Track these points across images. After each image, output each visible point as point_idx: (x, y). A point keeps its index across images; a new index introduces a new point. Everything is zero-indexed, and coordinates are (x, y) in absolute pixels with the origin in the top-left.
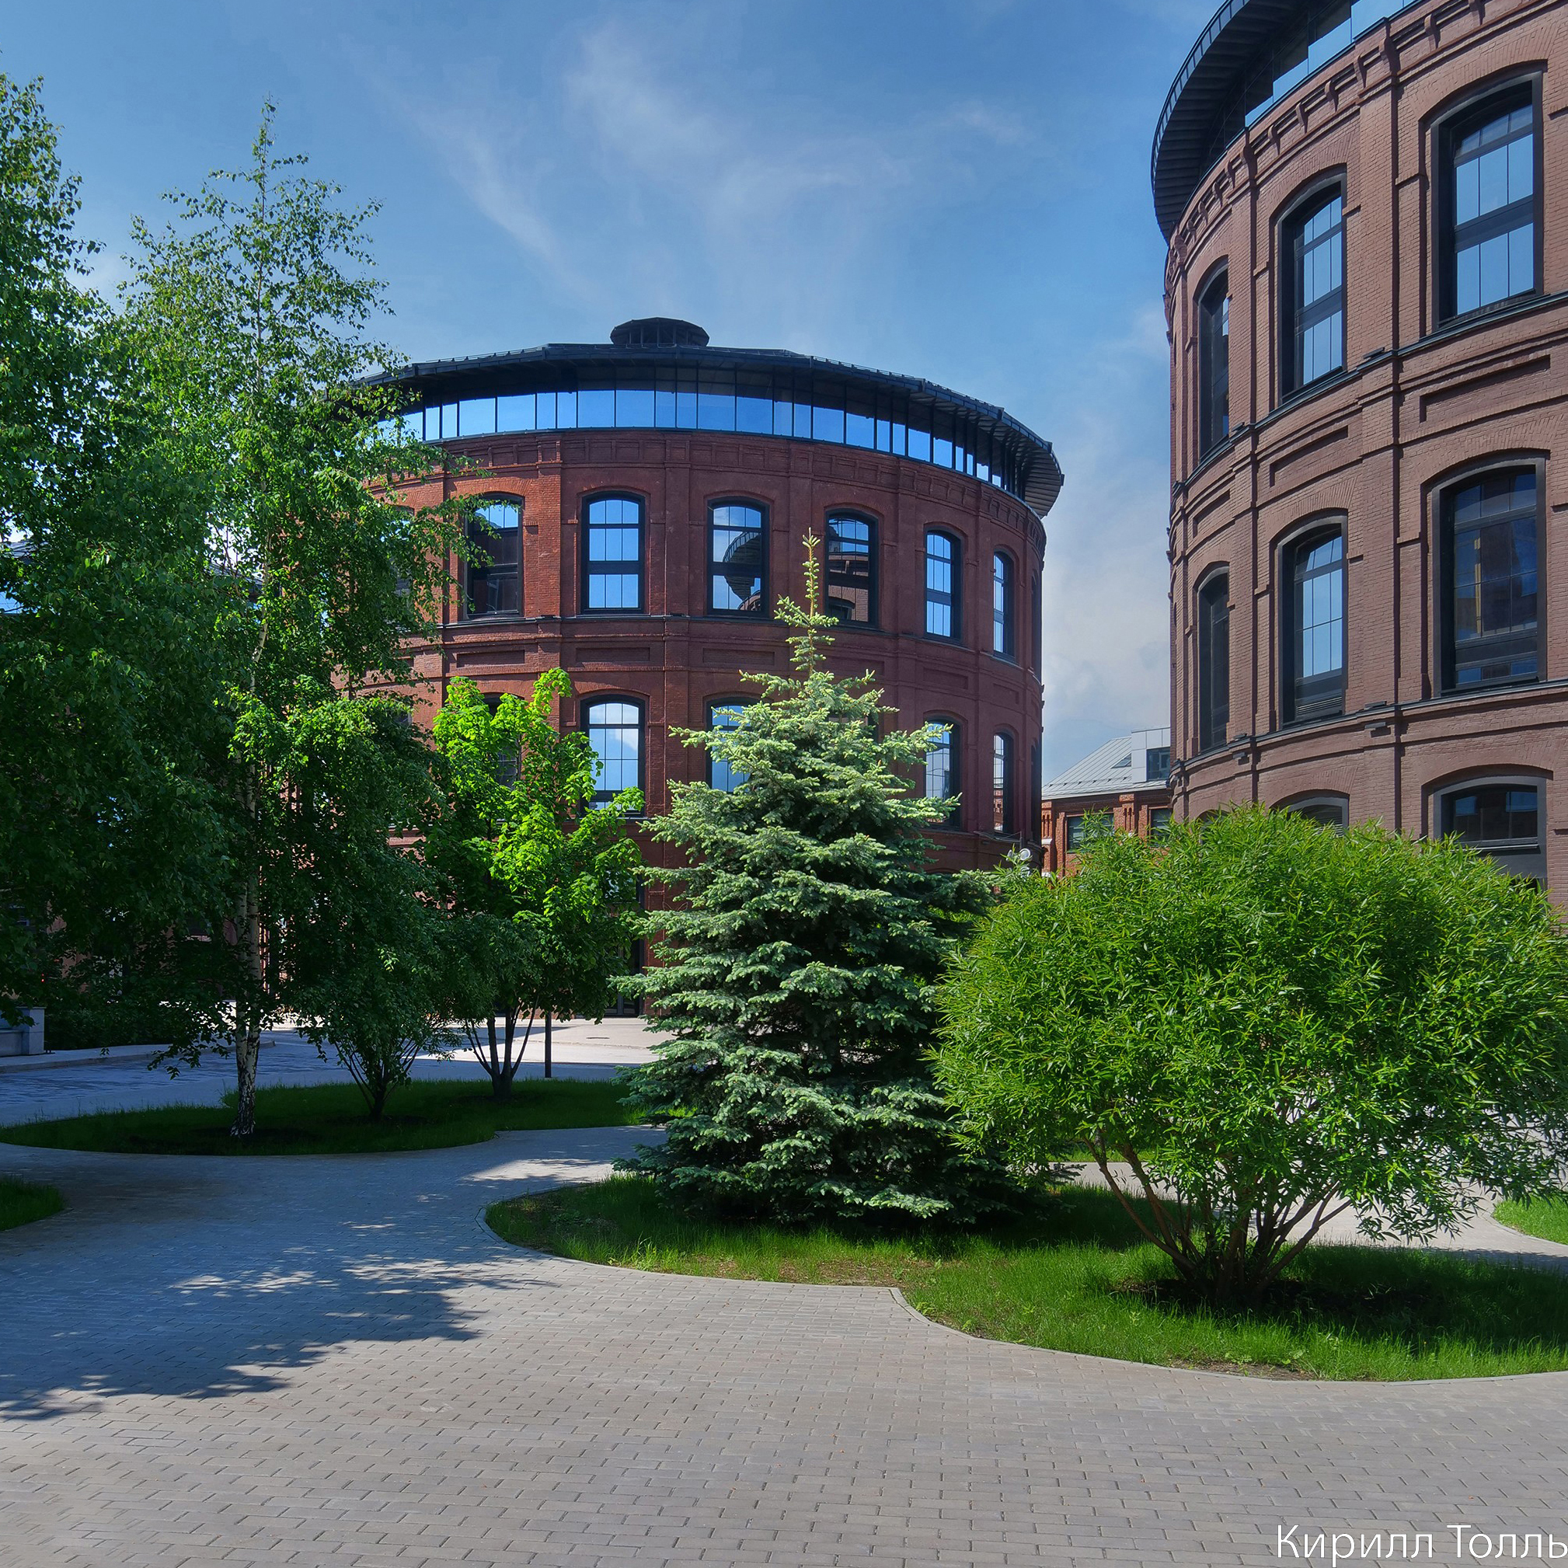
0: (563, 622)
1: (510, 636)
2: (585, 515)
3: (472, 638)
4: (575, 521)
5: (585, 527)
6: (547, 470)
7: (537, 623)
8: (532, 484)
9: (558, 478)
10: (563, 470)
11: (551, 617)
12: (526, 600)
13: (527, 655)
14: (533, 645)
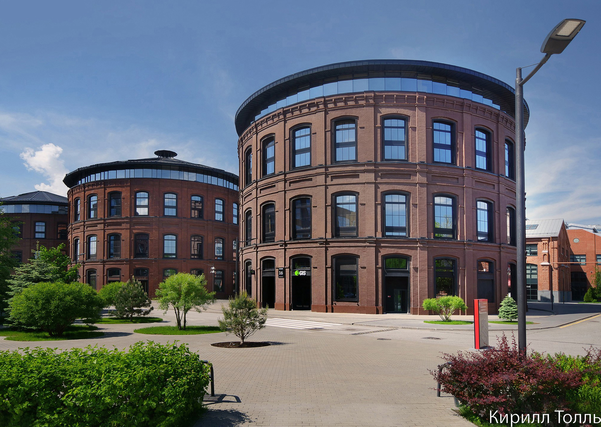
0: (130, 218)
1: (118, 221)
2: (136, 195)
3: (110, 221)
4: (133, 197)
5: (136, 198)
6: (127, 186)
7: (125, 218)
8: (124, 189)
9: (129, 188)
10: (130, 186)
11: (128, 217)
12: (122, 213)
13: (122, 225)
14: (124, 223)
